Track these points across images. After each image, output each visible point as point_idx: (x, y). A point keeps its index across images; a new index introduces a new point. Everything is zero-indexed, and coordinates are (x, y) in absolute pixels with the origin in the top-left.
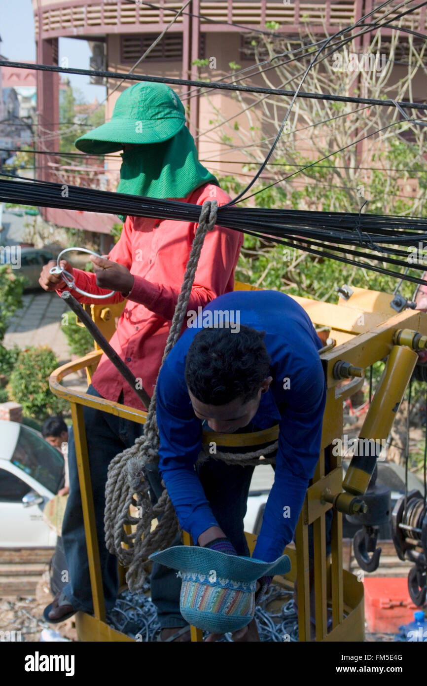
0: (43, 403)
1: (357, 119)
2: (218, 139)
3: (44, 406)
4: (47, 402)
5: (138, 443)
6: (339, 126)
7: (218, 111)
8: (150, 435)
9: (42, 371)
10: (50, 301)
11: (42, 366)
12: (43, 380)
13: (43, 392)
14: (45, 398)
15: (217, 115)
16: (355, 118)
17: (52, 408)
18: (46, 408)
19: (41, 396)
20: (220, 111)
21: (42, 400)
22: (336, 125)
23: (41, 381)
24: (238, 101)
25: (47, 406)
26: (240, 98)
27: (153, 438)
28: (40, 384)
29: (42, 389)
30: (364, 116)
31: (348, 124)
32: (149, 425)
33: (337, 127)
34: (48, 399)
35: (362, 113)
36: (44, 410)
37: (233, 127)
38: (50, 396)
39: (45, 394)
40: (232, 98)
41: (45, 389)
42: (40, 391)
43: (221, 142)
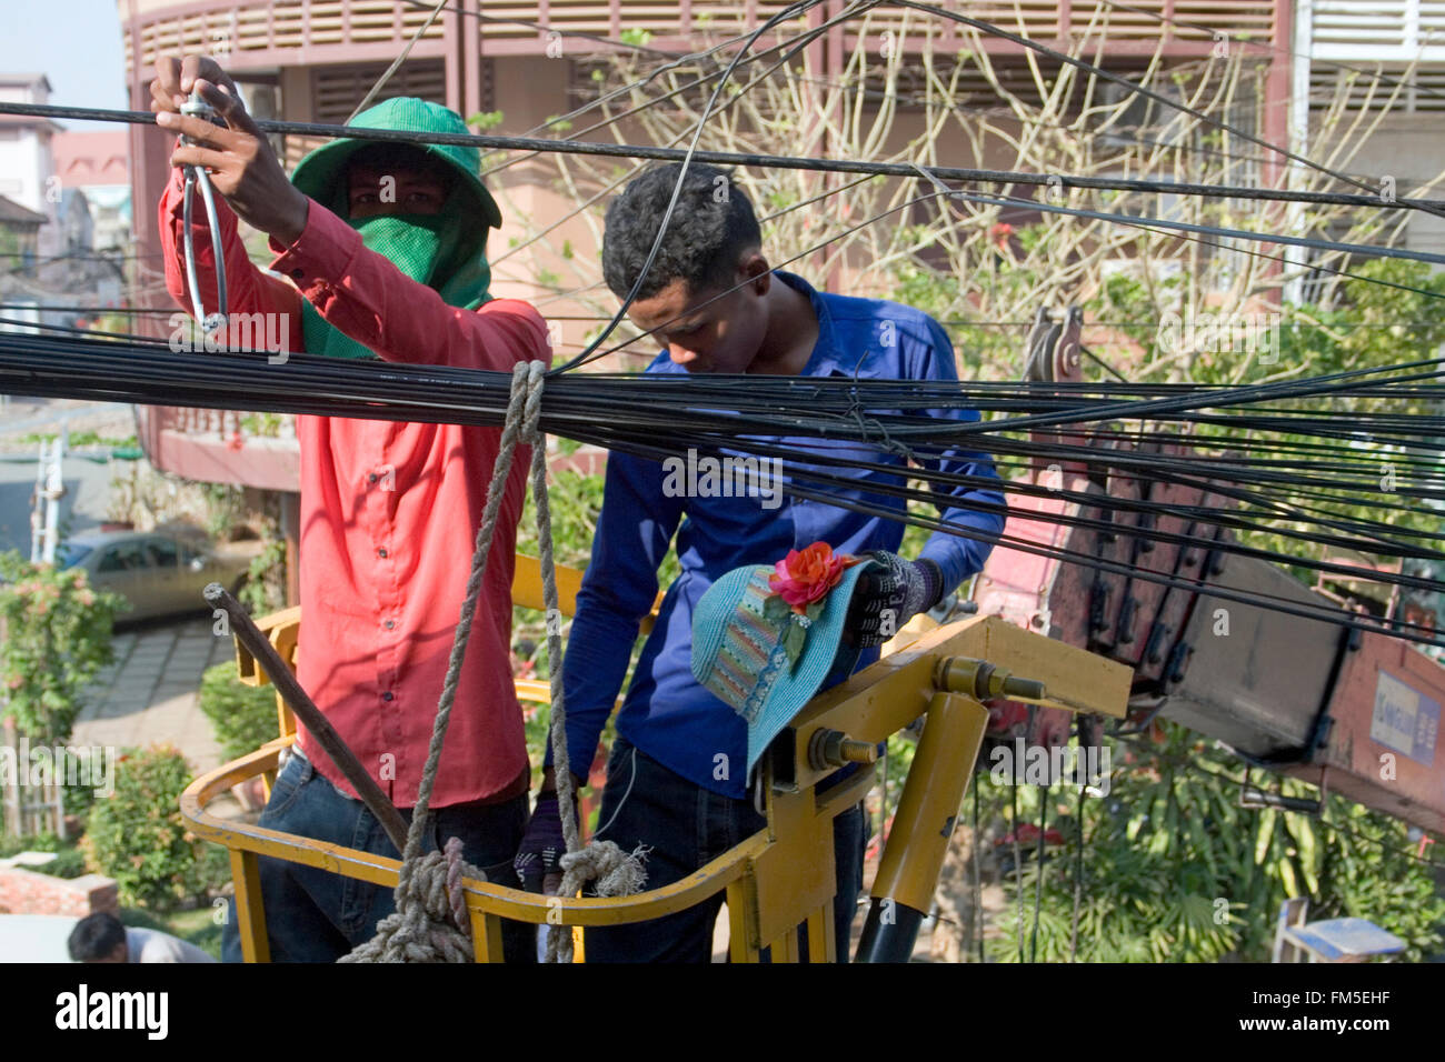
0: (164, 872)
1: (825, 227)
2: (530, 278)
3: (167, 879)
4: (173, 869)
5: (384, 930)
6: (788, 242)
7: (527, 220)
8: (411, 911)
9: (161, 800)
10: (174, 646)
11: (160, 790)
12: (164, 822)
13: (163, 849)
14: (167, 861)
15: (526, 228)
16: (820, 224)
17: (184, 884)
18: (171, 885)
19: (159, 858)
20: (532, 220)
21: (162, 866)
22: (781, 240)
23: (158, 824)
24: (569, 196)
25: (174, 879)
26: (573, 191)
27: (417, 919)
28: (157, 830)
29: (161, 841)
30: (839, 219)
31: (806, 237)
32: (405, 889)
33: (783, 243)
34: (174, 863)
35: (835, 213)
36: (167, 888)
37: (561, 252)
38: (181, 856)
39: (168, 852)
40: (555, 191)
41: (167, 842)
42: (158, 846)
43: (537, 282)
